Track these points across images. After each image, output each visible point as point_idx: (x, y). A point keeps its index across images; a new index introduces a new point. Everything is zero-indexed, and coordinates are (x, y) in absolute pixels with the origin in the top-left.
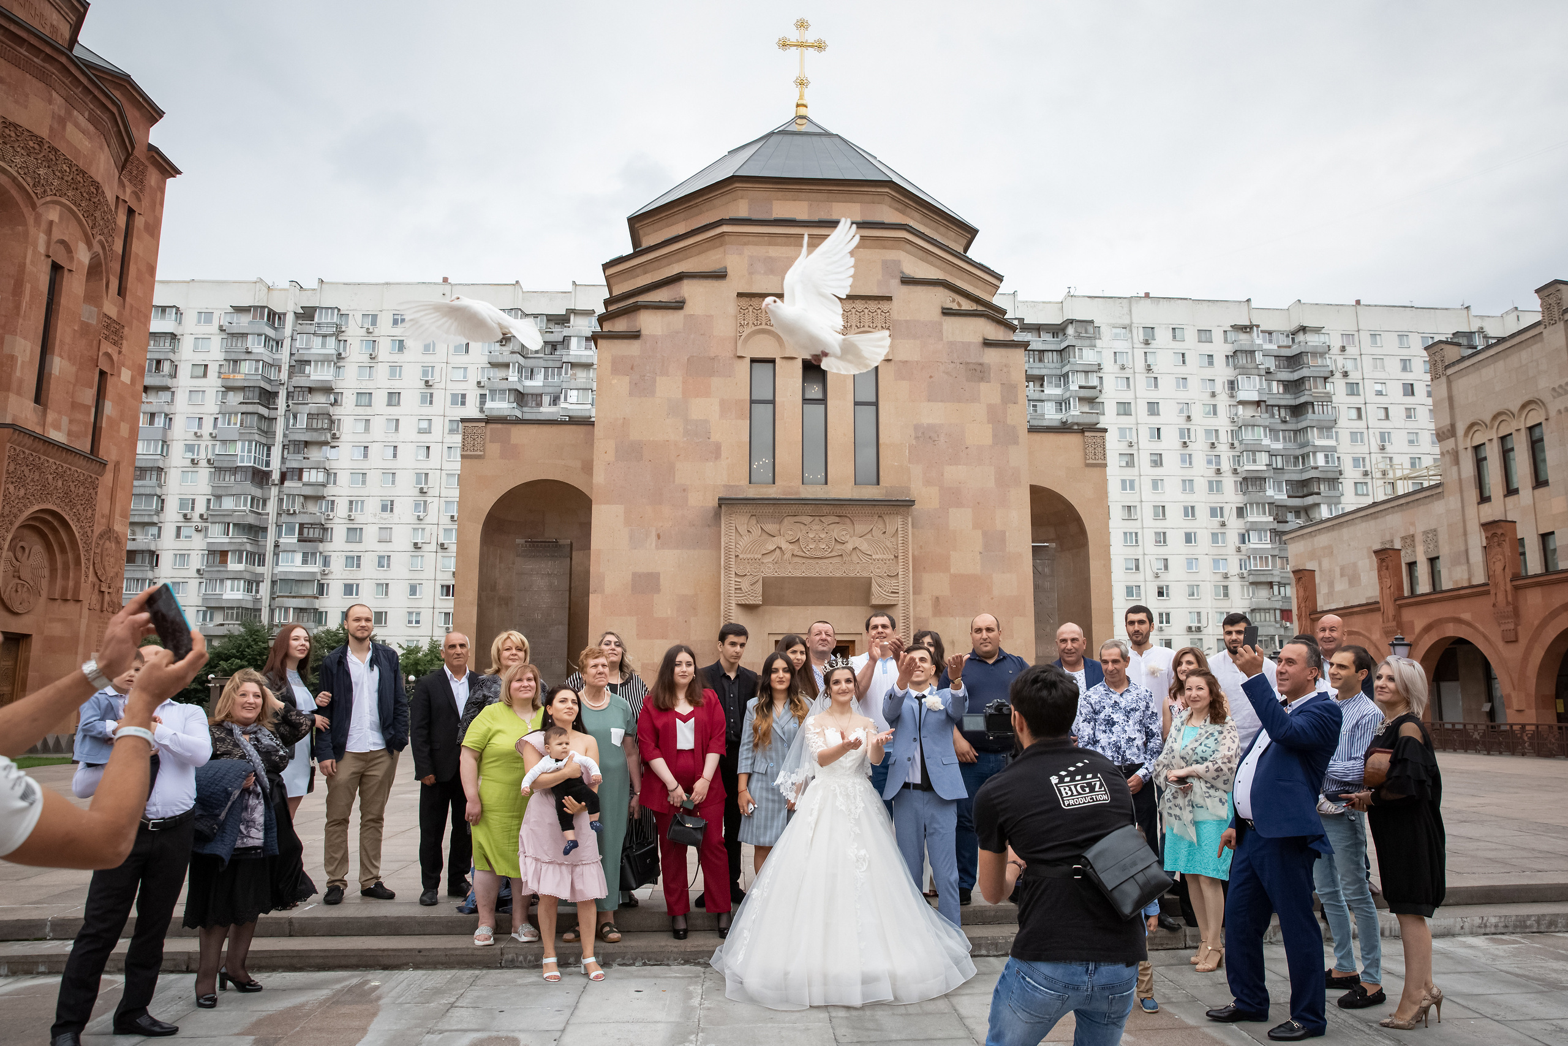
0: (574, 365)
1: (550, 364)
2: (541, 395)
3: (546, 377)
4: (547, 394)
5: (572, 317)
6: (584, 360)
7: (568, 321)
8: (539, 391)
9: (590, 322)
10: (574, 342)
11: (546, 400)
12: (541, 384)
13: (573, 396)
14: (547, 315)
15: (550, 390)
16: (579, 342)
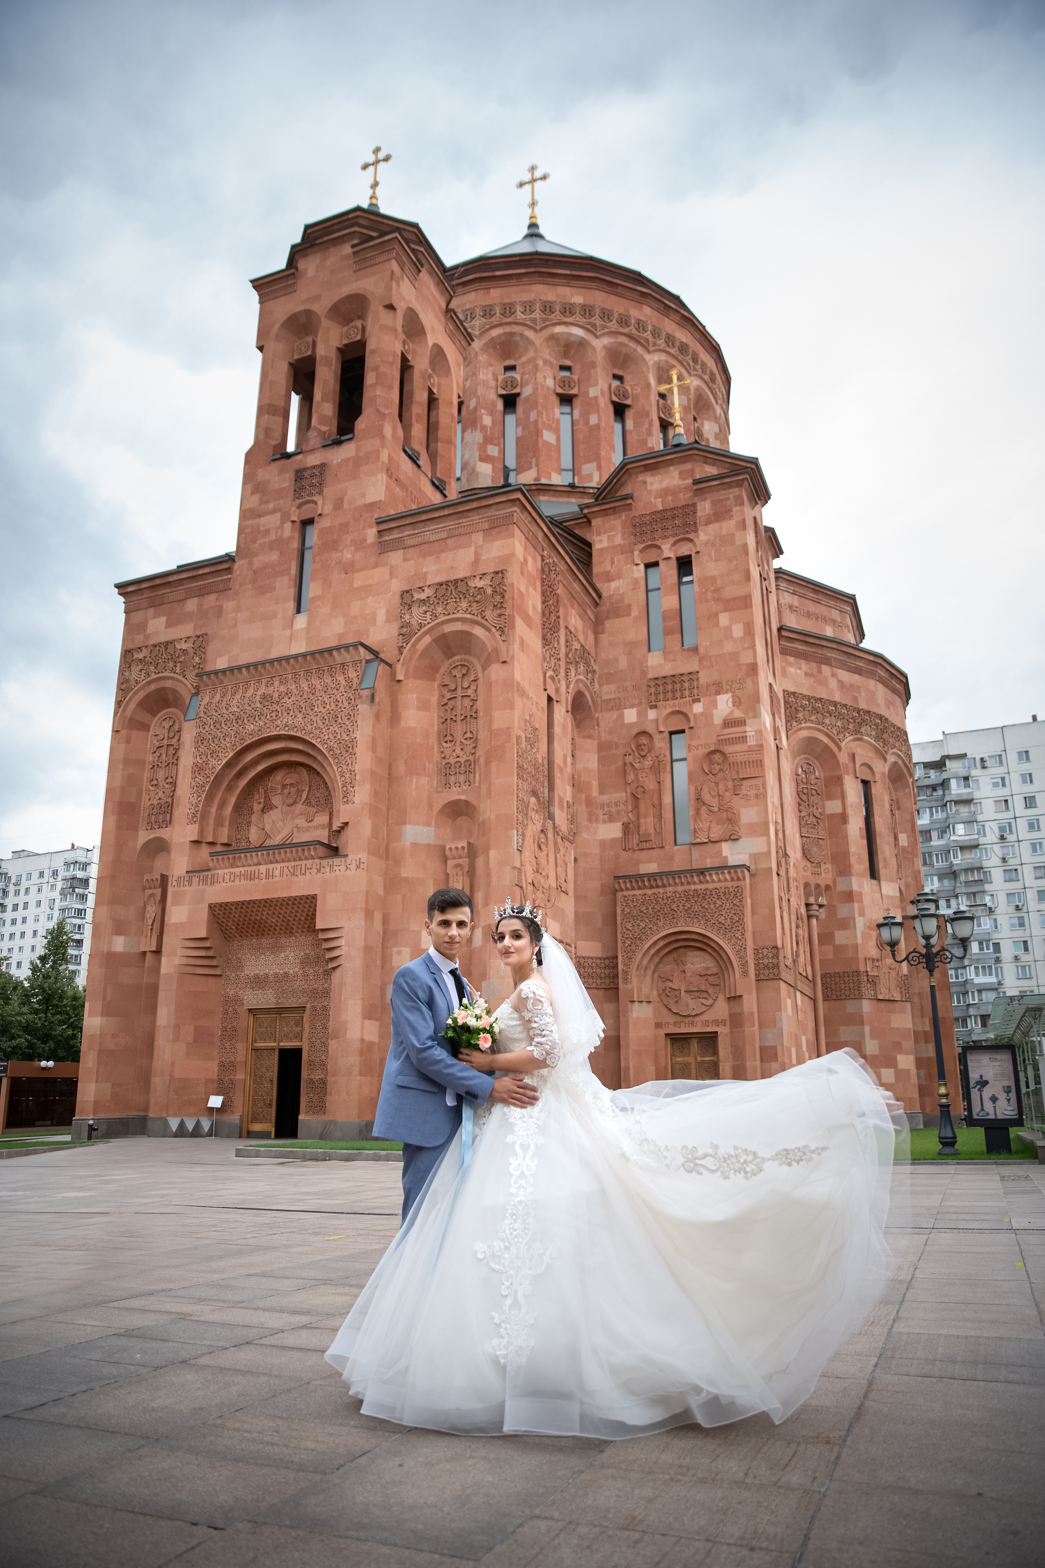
0: (957, 802)
1: (934, 804)
2: (930, 831)
3: (932, 815)
4: (935, 829)
5: (947, 762)
6: (965, 797)
7: (945, 764)
8: (928, 828)
9: (964, 764)
10: (953, 783)
11: (934, 835)
12: (928, 822)
13: (960, 829)
14: (923, 763)
15: (937, 826)
16: (958, 782)
